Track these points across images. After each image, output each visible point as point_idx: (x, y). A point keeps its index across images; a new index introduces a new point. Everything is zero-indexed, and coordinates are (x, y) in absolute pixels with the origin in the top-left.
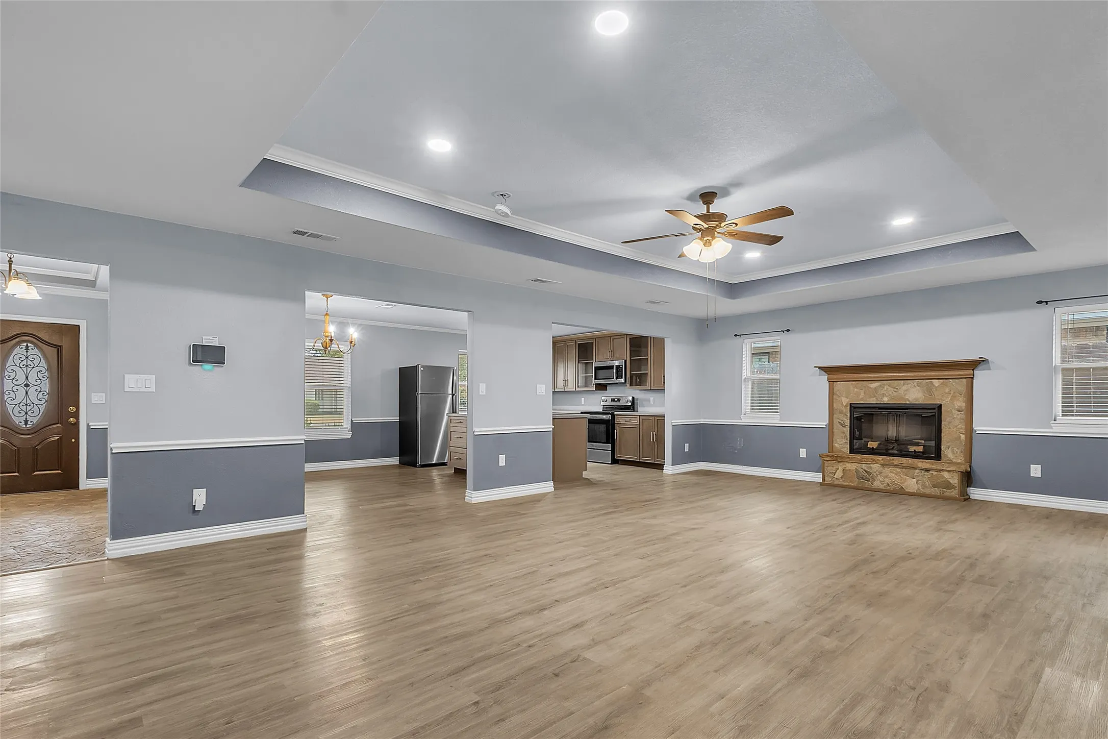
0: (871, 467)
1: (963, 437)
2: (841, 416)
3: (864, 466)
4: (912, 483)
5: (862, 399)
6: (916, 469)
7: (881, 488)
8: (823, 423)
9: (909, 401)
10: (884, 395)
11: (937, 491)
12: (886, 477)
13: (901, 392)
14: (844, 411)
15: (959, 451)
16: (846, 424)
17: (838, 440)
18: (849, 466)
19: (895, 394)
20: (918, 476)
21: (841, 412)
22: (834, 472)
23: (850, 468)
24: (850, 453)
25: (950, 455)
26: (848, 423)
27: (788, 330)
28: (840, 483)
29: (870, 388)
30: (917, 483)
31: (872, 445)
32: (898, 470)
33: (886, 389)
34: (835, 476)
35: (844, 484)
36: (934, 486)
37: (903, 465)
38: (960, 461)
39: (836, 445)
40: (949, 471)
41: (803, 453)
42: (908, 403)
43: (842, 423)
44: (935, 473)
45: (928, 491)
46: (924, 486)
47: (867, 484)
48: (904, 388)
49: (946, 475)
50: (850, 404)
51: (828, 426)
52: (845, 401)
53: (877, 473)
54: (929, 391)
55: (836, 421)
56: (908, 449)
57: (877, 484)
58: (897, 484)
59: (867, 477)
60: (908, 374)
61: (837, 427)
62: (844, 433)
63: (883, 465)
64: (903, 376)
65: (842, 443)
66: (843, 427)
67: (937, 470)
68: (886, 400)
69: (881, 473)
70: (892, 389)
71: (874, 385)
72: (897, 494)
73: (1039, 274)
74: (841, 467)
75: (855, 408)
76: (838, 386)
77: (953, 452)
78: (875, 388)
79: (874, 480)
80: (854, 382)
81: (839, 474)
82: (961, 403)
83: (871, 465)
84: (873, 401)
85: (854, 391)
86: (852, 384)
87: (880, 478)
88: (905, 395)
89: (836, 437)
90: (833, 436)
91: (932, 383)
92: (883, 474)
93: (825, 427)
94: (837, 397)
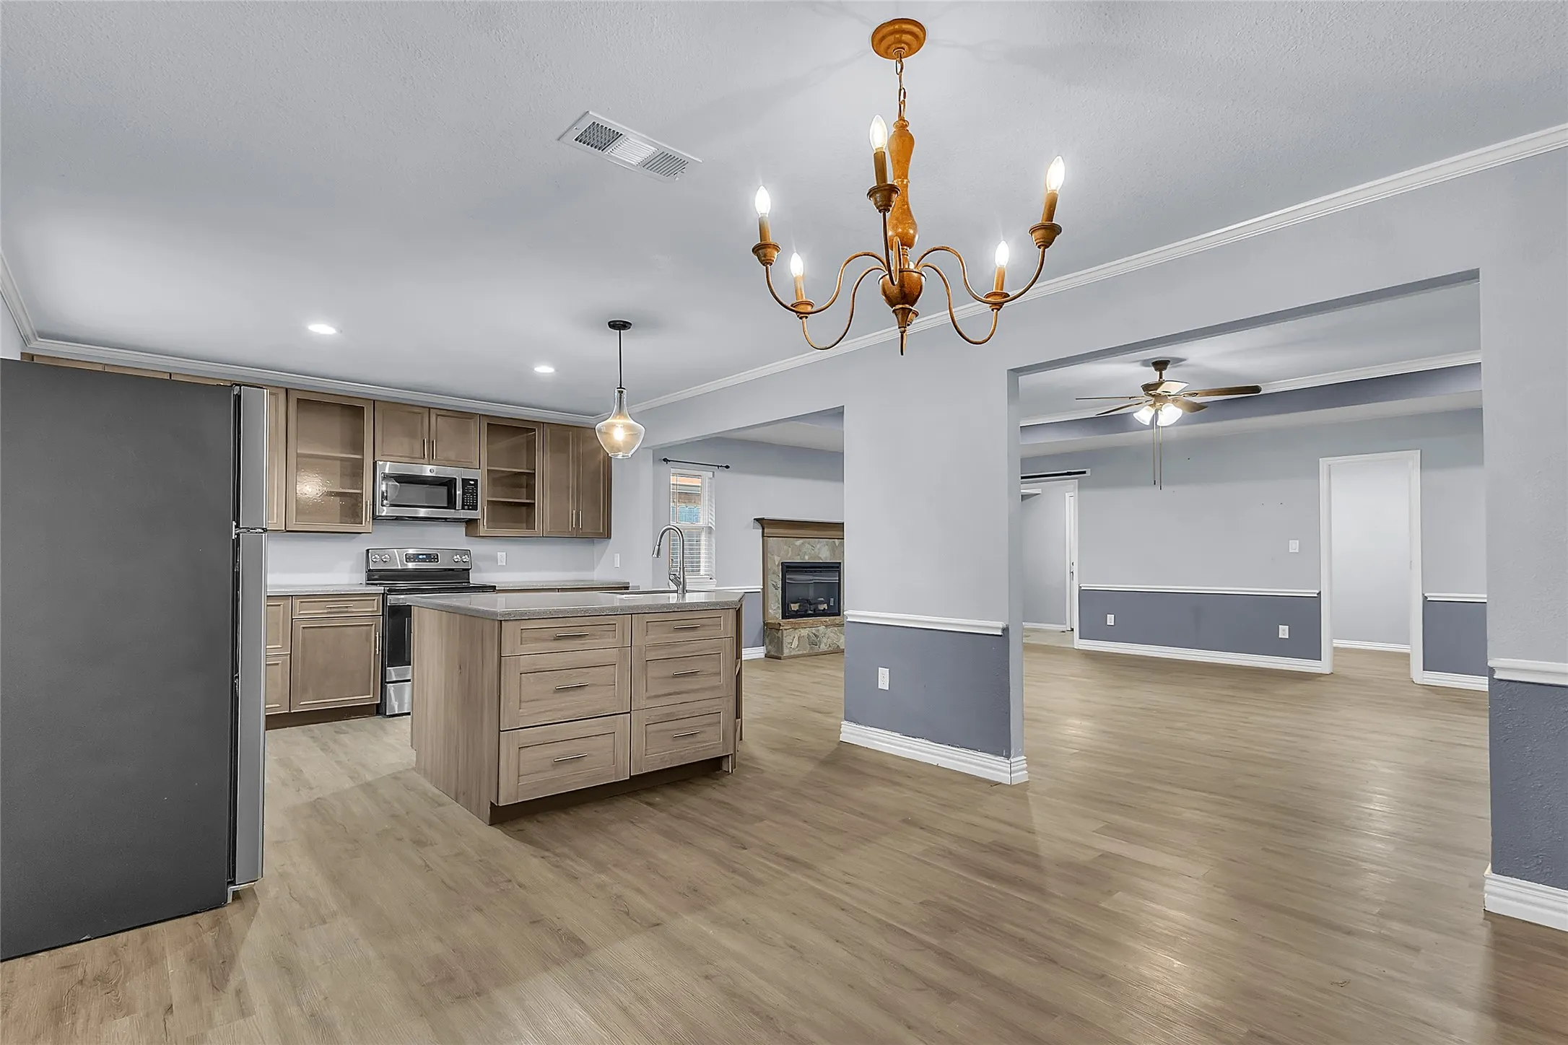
0: (819, 630)
2: (774, 578)
3: (814, 630)
5: (790, 557)
7: (825, 650)
8: (758, 587)
9: (820, 558)
10: (805, 553)
12: (829, 638)
13: (817, 549)
14: (777, 570)
16: (779, 587)
17: (772, 603)
18: (803, 632)
19: (813, 552)
21: (774, 573)
22: (791, 641)
23: (803, 634)
24: (782, 619)
26: (780, 584)
27: (727, 467)
28: (796, 653)
29: (794, 544)
31: (795, 607)
32: (836, 629)
33: (806, 547)
34: (792, 647)
35: (800, 653)
39: (770, 611)
42: (821, 561)
43: (776, 584)
47: (816, 649)
48: (818, 546)
50: (782, 562)
51: (763, 590)
52: (777, 560)
53: (823, 635)
54: (832, 549)
55: (770, 583)
56: (818, 608)
57: (823, 647)
58: (835, 643)
59: (814, 642)
61: (771, 589)
62: (776, 597)
63: (827, 626)
64: (818, 534)
65: (775, 611)
66: (776, 589)
68: (807, 559)
69: (825, 634)
70: (811, 547)
71: (799, 542)
74: (796, 635)
75: (788, 567)
76: (772, 542)
78: (798, 544)
79: (820, 643)
80: (784, 539)
81: (795, 643)
84: (797, 559)
85: (784, 548)
86: (782, 540)
87: (824, 640)
88: (819, 553)
89: (770, 602)
90: (768, 602)
91: (834, 542)
92: (827, 636)
93: (760, 590)
94: (769, 555)
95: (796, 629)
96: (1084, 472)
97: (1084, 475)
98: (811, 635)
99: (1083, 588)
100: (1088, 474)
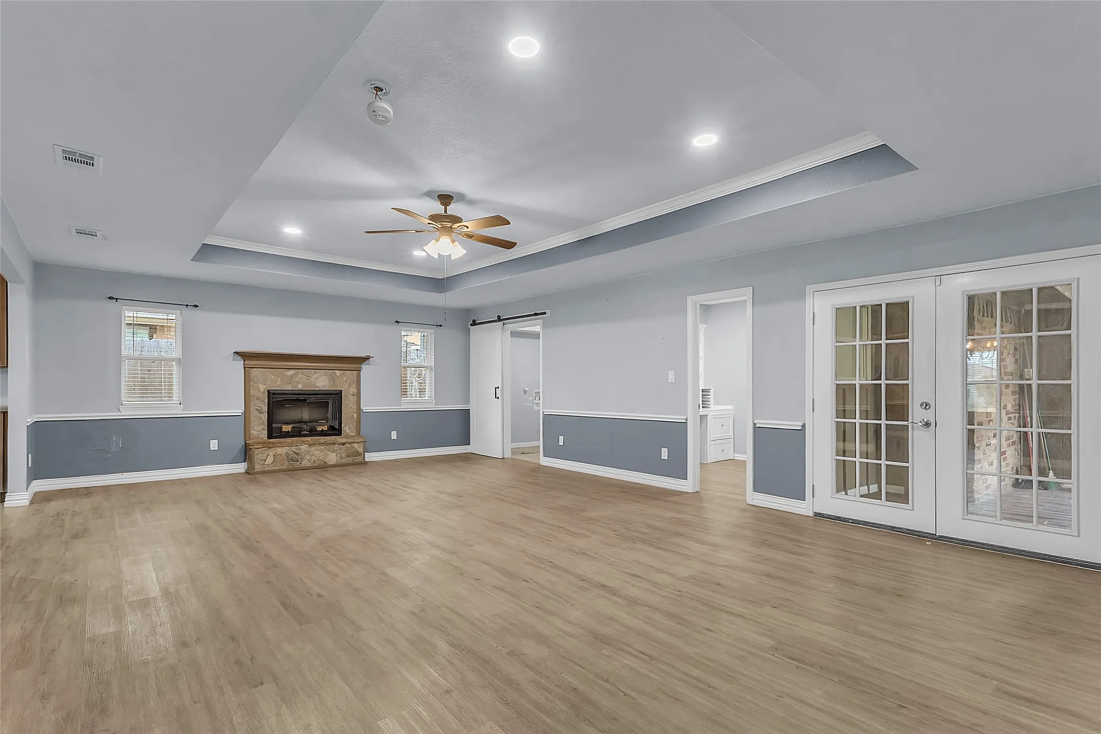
0: (300, 449)
1: (355, 415)
2: (258, 403)
3: (294, 449)
4: (333, 456)
5: (279, 386)
6: (335, 444)
7: (308, 465)
8: (239, 411)
9: (318, 388)
10: (298, 382)
11: (350, 460)
12: (313, 455)
13: (313, 379)
14: (262, 397)
15: (353, 427)
16: (264, 411)
17: (255, 427)
18: (279, 450)
19: (308, 381)
20: (337, 450)
21: (258, 399)
22: (265, 458)
23: (280, 452)
24: (268, 438)
25: (348, 431)
26: (265, 409)
27: (196, 306)
28: (270, 469)
29: (286, 375)
30: (336, 456)
31: (286, 428)
32: (323, 447)
33: (300, 377)
34: (266, 463)
35: (276, 468)
36: (348, 456)
37: (327, 442)
38: (353, 434)
39: (253, 432)
40: (357, 443)
41: (214, 445)
42: (318, 389)
43: (260, 409)
44: (348, 446)
45: (344, 461)
46: (342, 458)
47: (297, 465)
48: (315, 376)
49: (356, 445)
50: (268, 390)
51: (243, 414)
52: (263, 388)
53: (305, 453)
54: (333, 379)
55: (253, 408)
56: (316, 429)
57: (306, 463)
58: (321, 460)
59: (294, 459)
60: (319, 365)
61: (254, 414)
62: (261, 419)
63: (310, 445)
64: (315, 366)
65: (259, 430)
66: (260, 413)
67: (350, 443)
68: (300, 387)
69: (308, 452)
70: (305, 377)
71: (290, 373)
72: (323, 468)
73: (392, 302)
74: (271, 453)
75: (273, 394)
76: (255, 372)
77: (349, 428)
78: (291, 375)
79: (302, 459)
80: (271, 369)
81: (270, 460)
82: (353, 390)
83: (300, 447)
84: (289, 387)
85: (271, 377)
86: (269, 371)
87: (308, 457)
88: (315, 382)
89: (252, 424)
90: (250, 422)
91: (335, 373)
92: (310, 453)
93: (240, 414)
94: (251, 383)
95: (270, 448)
96: (545, 313)
97: (544, 316)
98: (291, 453)
99: (545, 413)
100: (548, 315)
